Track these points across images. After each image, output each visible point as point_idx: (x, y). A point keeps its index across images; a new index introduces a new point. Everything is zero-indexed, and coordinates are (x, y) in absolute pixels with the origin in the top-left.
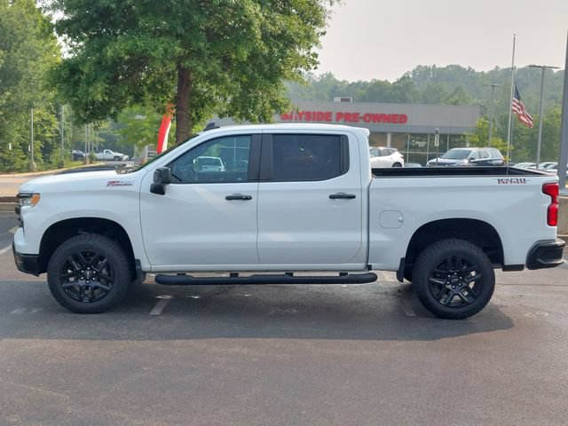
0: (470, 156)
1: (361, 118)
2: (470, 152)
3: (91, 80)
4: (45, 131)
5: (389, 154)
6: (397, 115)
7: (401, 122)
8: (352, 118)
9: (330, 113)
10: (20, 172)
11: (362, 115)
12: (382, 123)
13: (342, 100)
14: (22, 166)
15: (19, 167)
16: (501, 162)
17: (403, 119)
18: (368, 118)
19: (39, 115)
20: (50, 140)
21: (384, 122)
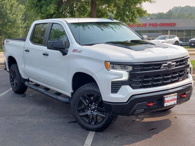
1: (158, 25)
5: (174, 38)
6: (172, 23)
7: (174, 26)
8: (155, 25)
9: (146, 24)
11: (158, 24)
12: (166, 27)
13: (150, 19)
17: (174, 24)
18: (161, 25)
21: (167, 26)
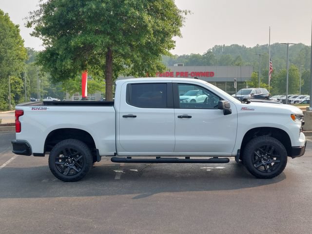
0: (252, 93)
1: (189, 74)
2: (251, 90)
3: (63, 58)
4: (17, 87)
6: (209, 72)
7: (211, 76)
8: (184, 75)
9: (173, 72)
10: (3, 111)
11: (189, 73)
13: (178, 65)
14: (5, 107)
15: (3, 108)
16: (268, 95)
17: (212, 74)
18: (193, 74)
19: (13, 79)
20: (19, 93)
21: (202, 76)
